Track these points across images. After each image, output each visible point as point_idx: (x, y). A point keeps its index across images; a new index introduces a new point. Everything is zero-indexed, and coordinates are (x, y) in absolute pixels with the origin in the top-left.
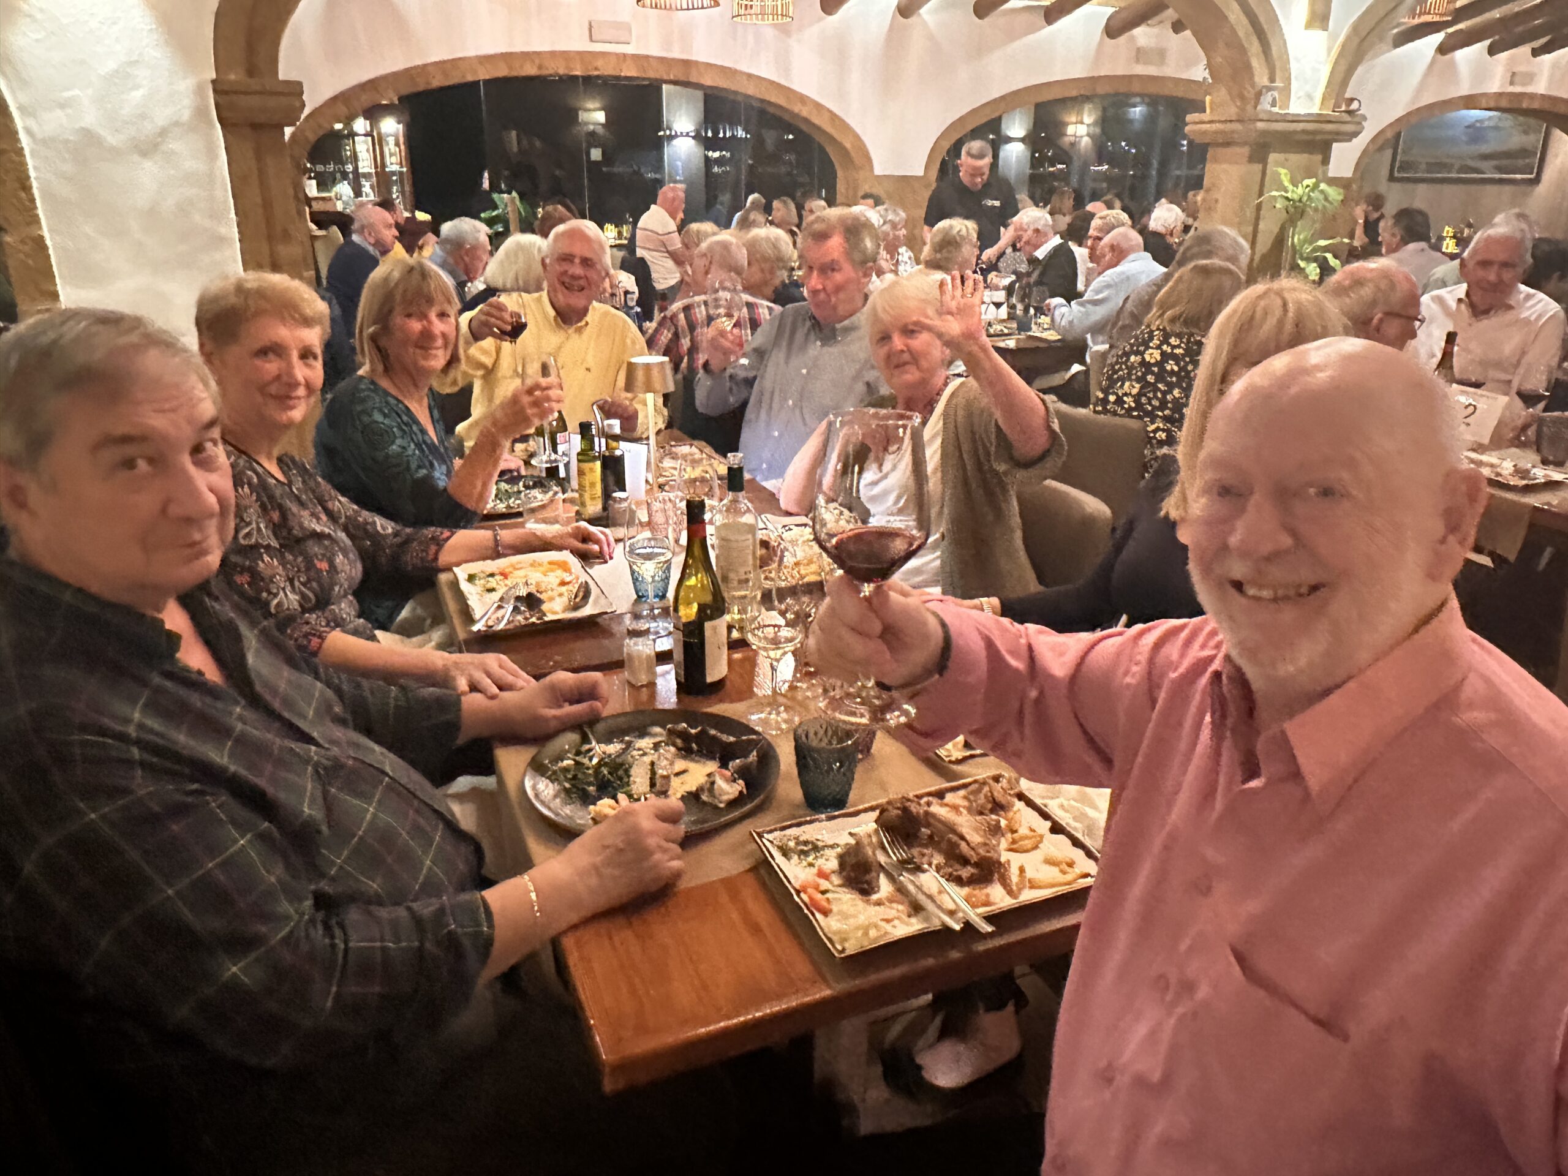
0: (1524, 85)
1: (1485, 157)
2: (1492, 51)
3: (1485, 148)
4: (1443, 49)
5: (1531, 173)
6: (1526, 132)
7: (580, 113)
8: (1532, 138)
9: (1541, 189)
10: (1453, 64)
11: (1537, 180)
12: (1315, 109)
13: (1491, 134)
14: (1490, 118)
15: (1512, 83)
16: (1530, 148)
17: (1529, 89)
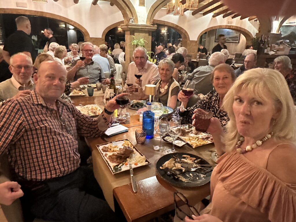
0: (231, 24)
1: (230, 38)
2: (224, 17)
3: (231, 36)
4: (214, 16)
5: (238, 41)
6: (237, 33)
7: (59, 25)
8: (237, 34)
9: (240, 44)
10: (216, 19)
11: (239, 42)
12: (145, 23)
13: (231, 33)
14: (230, 31)
15: (228, 23)
16: (237, 36)
17: (232, 25)
